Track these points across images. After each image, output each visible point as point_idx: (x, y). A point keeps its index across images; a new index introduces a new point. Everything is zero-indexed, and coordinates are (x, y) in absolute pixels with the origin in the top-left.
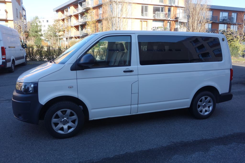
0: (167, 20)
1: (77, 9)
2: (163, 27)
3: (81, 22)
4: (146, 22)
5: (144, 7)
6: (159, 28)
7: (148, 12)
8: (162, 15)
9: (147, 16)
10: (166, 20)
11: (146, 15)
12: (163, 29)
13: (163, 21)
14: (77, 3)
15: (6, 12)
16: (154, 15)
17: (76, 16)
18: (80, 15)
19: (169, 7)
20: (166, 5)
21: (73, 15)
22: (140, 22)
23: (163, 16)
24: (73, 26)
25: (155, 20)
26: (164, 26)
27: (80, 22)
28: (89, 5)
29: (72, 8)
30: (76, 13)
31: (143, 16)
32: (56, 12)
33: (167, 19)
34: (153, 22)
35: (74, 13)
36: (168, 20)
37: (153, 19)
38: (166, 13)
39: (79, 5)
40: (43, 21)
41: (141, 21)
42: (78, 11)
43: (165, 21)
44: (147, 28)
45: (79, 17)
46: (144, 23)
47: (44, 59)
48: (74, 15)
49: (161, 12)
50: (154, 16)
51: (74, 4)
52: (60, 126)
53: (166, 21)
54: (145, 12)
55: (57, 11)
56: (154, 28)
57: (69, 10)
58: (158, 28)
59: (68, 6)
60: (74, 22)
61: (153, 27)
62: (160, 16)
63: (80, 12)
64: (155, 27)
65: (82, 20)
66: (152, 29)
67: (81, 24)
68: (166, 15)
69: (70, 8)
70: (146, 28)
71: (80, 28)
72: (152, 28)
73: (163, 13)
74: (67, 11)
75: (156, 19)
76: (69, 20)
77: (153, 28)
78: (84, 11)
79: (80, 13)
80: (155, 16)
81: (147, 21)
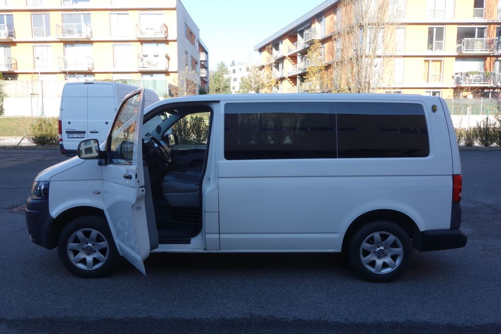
0: (494, 56)
1: (295, 43)
2: (482, 71)
3: (302, 69)
4: (439, 63)
5: (435, 29)
6: (471, 75)
7: (443, 41)
8: (479, 45)
9: (441, 49)
10: (491, 56)
11: (440, 47)
12: (482, 76)
13: (482, 58)
14: (296, 33)
15: (168, 58)
16: (460, 45)
17: (293, 58)
18: (299, 54)
19: (499, 26)
20: (490, 22)
21: (287, 55)
22: (423, 63)
23: (483, 47)
24: (287, 77)
25: (461, 57)
26: (486, 70)
27: (299, 69)
28: (316, 35)
29: (287, 42)
30: (293, 52)
31: (432, 49)
32: (258, 52)
33: (492, 52)
34: (456, 61)
35: (289, 52)
36: (495, 54)
37: (457, 54)
38: (492, 39)
39: (299, 36)
40: (241, 69)
41: (426, 61)
42: (296, 46)
43: (488, 58)
44: (440, 75)
45: (299, 59)
46: (434, 66)
47: (203, 140)
48: (289, 56)
49: (478, 37)
50: (459, 49)
51: (289, 34)
52: (82, 255)
53: (492, 58)
54: (436, 40)
55: (261, 50)
56: (459, 75)
57: (281, 46)
58: (467, 75)
59: (281, 38)
60: (289, 69)
61: (456, 74)
62: (473, 48)
63: (301, 49)
64: (461, 73)
65: (303, 64)
66: (453, 77)
67: (300, 72)
68: (490, 44)
69: (282, 43)
70: (439, 77)
71: (298, 81)
72: (454, 75)
73: (482, 41)
74: (277, 49)
75: (463, 55)
76: (280, 66)
77: (457, 76)
78: (307, 47)
79: (300, 52)
80: (461, 47)
81: (440, 61)
